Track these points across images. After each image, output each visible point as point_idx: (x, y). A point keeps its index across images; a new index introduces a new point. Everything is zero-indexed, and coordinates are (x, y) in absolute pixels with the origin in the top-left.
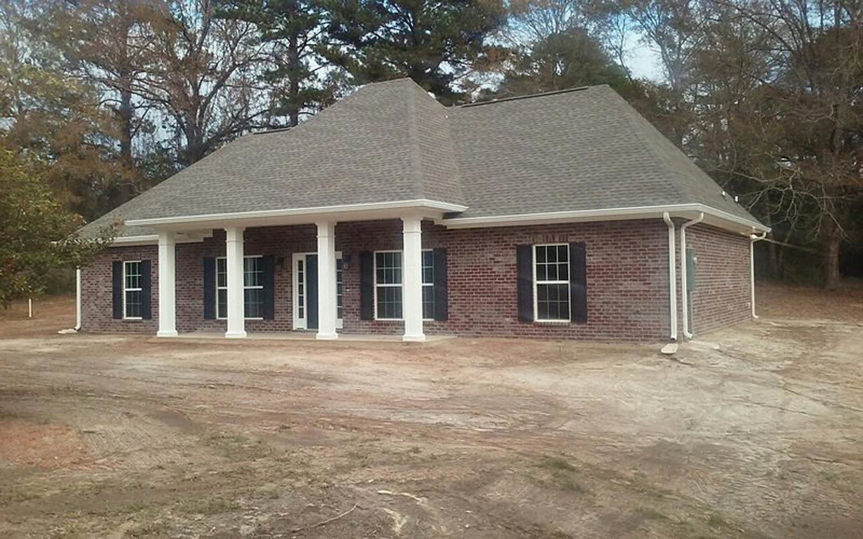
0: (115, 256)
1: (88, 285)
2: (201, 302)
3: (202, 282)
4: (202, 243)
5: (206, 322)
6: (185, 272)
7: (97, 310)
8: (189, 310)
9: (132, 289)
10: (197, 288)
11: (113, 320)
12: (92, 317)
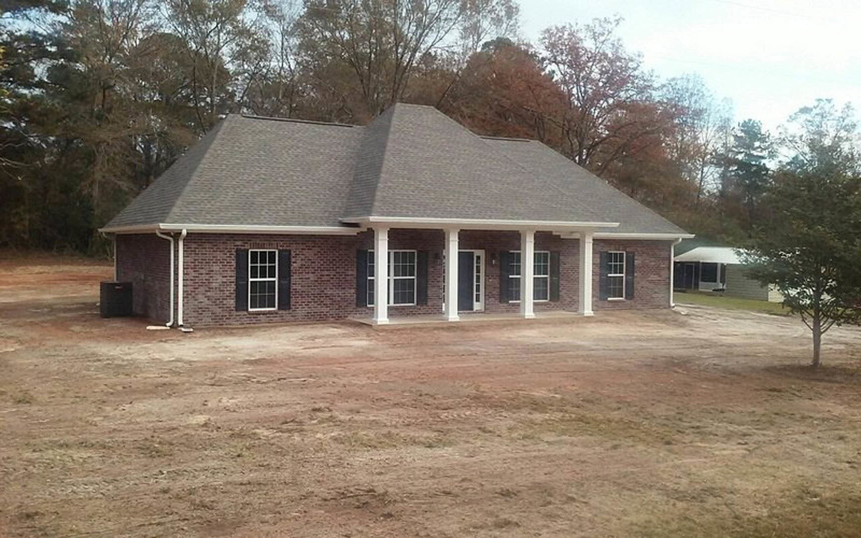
0: (239, 243)
1: (194, 274)
2: (353, 291)
3: (355, 273)
4: (355, 236)
5: (358, 309)
6: (334, 263)
7: (207, 302)
8: (339, 299)
9: (259, 279)
10: (348, 278)
11: (234, 313)
12: (200, 311)
